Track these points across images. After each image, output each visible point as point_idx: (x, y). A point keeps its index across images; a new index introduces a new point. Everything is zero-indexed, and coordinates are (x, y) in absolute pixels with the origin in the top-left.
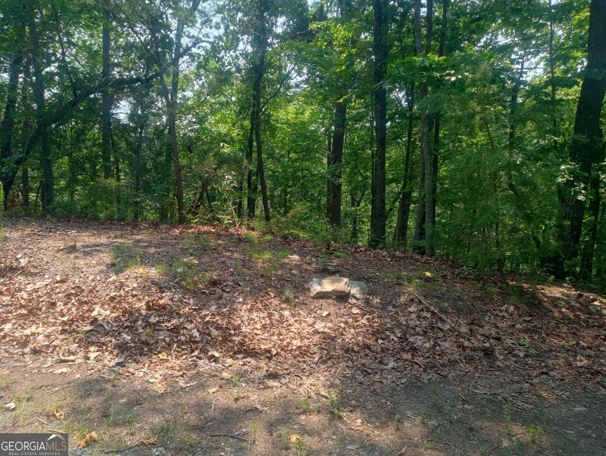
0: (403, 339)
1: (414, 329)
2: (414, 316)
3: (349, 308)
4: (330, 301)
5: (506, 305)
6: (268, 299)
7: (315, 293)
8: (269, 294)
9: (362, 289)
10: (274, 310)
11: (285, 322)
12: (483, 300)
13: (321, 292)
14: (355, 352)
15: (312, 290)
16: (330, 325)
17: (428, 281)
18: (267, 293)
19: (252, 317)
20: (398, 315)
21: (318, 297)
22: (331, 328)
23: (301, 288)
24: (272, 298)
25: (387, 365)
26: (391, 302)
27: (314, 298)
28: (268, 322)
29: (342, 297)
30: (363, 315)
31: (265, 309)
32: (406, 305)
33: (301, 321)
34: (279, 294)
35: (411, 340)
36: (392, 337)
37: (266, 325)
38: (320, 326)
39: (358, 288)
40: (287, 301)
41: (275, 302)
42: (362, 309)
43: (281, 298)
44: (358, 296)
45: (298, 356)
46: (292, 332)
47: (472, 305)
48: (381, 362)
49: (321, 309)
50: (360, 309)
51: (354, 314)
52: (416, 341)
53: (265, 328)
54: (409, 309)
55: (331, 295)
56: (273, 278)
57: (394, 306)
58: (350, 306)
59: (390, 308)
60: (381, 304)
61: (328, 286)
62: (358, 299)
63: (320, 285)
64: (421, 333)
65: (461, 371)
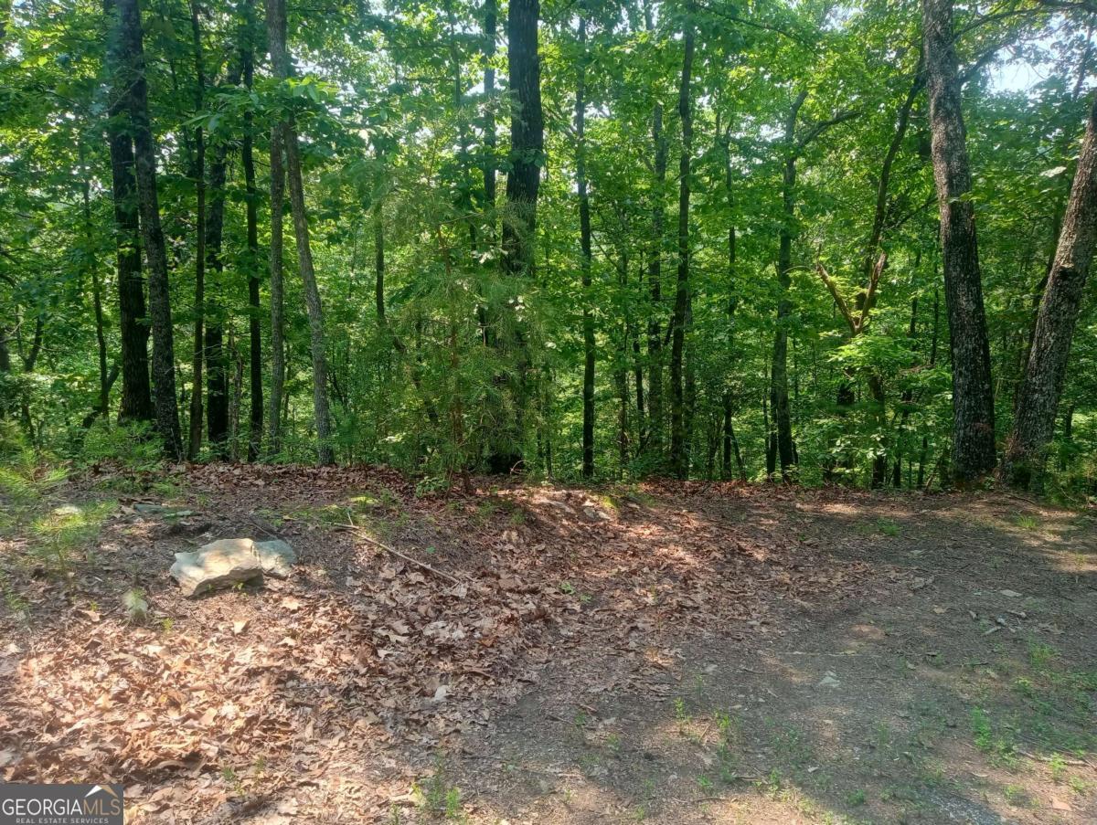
0: (415, 634)
1: (416, 610)
2: (396, 585)
3: (276, 601)
4: (231, 596)
5: (506, 532)
6: (87, 628)
7: (194, 587)
8: (85, 616)
9: (284, 555)
10: (121, 650)
11: (163, 672)
12: (472, 530)
13: (209, 582)
14: (362, 690)
15: (182, 581)
16: (262, 648)
17: (378, 514)
18: (78, 614)
19: (70, 683)
20: (370, 591)
21: (202, 594)
22: (272, 655)
23: (154, 581)
24: (98, 623)
25: (433, 695)
26: (345, 568)
27: (193, 598)
28: (124, 684)
29: (252, 582)
30: (313, 609)
31: (97, 655)
32: (371, 568)
33: (199, 659)
34: (111, 608)
35: (428, 632)
36: (394, 638)
37: (122, 692)
38: (246, 656)
39: (276, 556)
40: (139, 621)
41: (111, 630)
42: (303, 597)
43: (122, 617)
44: (282, 571)
45: (264, 739)
46: (197, 690)
47: (464, 542)
48: (423, 694)
49: (222, 619)
50: (297, 597)
51: (294, 612)
52: (438, 633)
53: (125, 701)
54: (382, 575)
55: (231, 583)
56: (71, 574)
57: (356, 576)
58: (275, 596)
59: (350, 581)
60: (331, 577)
61: (216, 563)
62: (284, 579)
63: (199, 565)
64: (432, 614)
65: (537, 663)
